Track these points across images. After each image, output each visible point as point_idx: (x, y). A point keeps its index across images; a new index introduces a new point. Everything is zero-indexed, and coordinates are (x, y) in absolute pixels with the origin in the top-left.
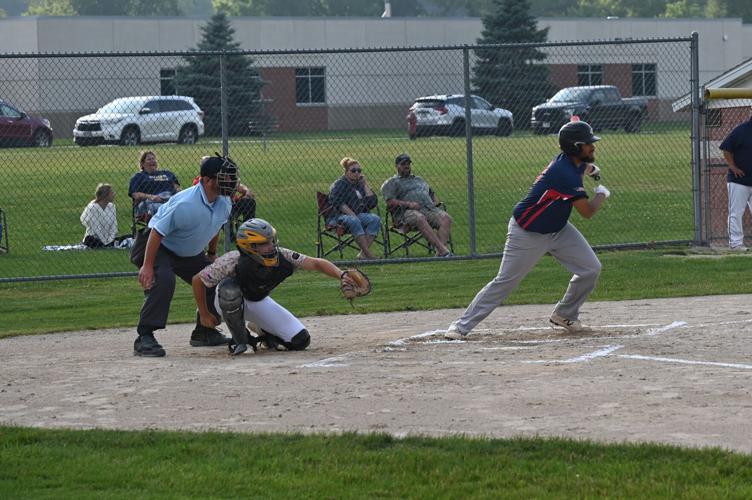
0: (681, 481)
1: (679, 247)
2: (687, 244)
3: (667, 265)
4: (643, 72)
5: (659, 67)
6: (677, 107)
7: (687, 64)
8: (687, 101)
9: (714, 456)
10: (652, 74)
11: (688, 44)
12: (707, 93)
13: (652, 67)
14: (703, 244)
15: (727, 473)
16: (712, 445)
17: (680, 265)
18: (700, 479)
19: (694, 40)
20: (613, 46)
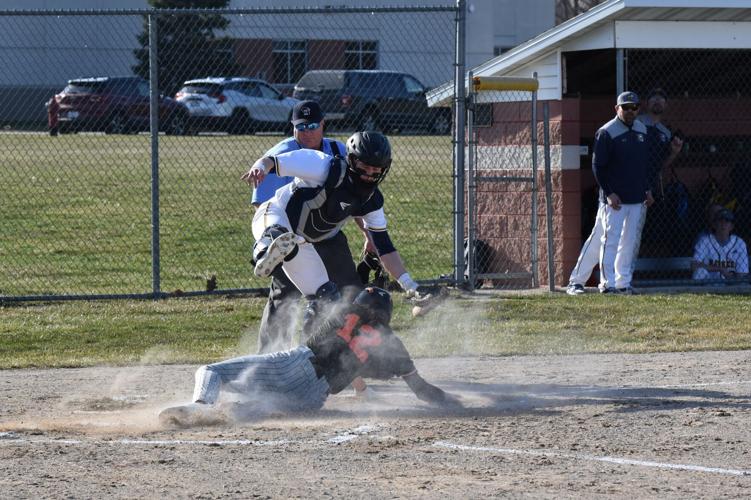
4: (361, 52)
5: (383, 46)
10: (375, 55)
12: (477, 81)
13: (373, 45)
20: (321, 16)
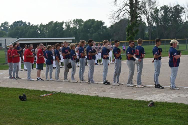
0: (3, 91)
1: (4, 64)
2: (5, 64)
3: (2, 66)
6: (3, 48)
7: (5, 43)
8: (5, 47)
9: (7, 88)
11: (5, 41)
12: (7, 46)
13: (1, 43)
14: (7, 64)
15: (8, 90)
16: (7, 87)
17: (4, 66)
18: (5, 91)
19: (5, 40)
